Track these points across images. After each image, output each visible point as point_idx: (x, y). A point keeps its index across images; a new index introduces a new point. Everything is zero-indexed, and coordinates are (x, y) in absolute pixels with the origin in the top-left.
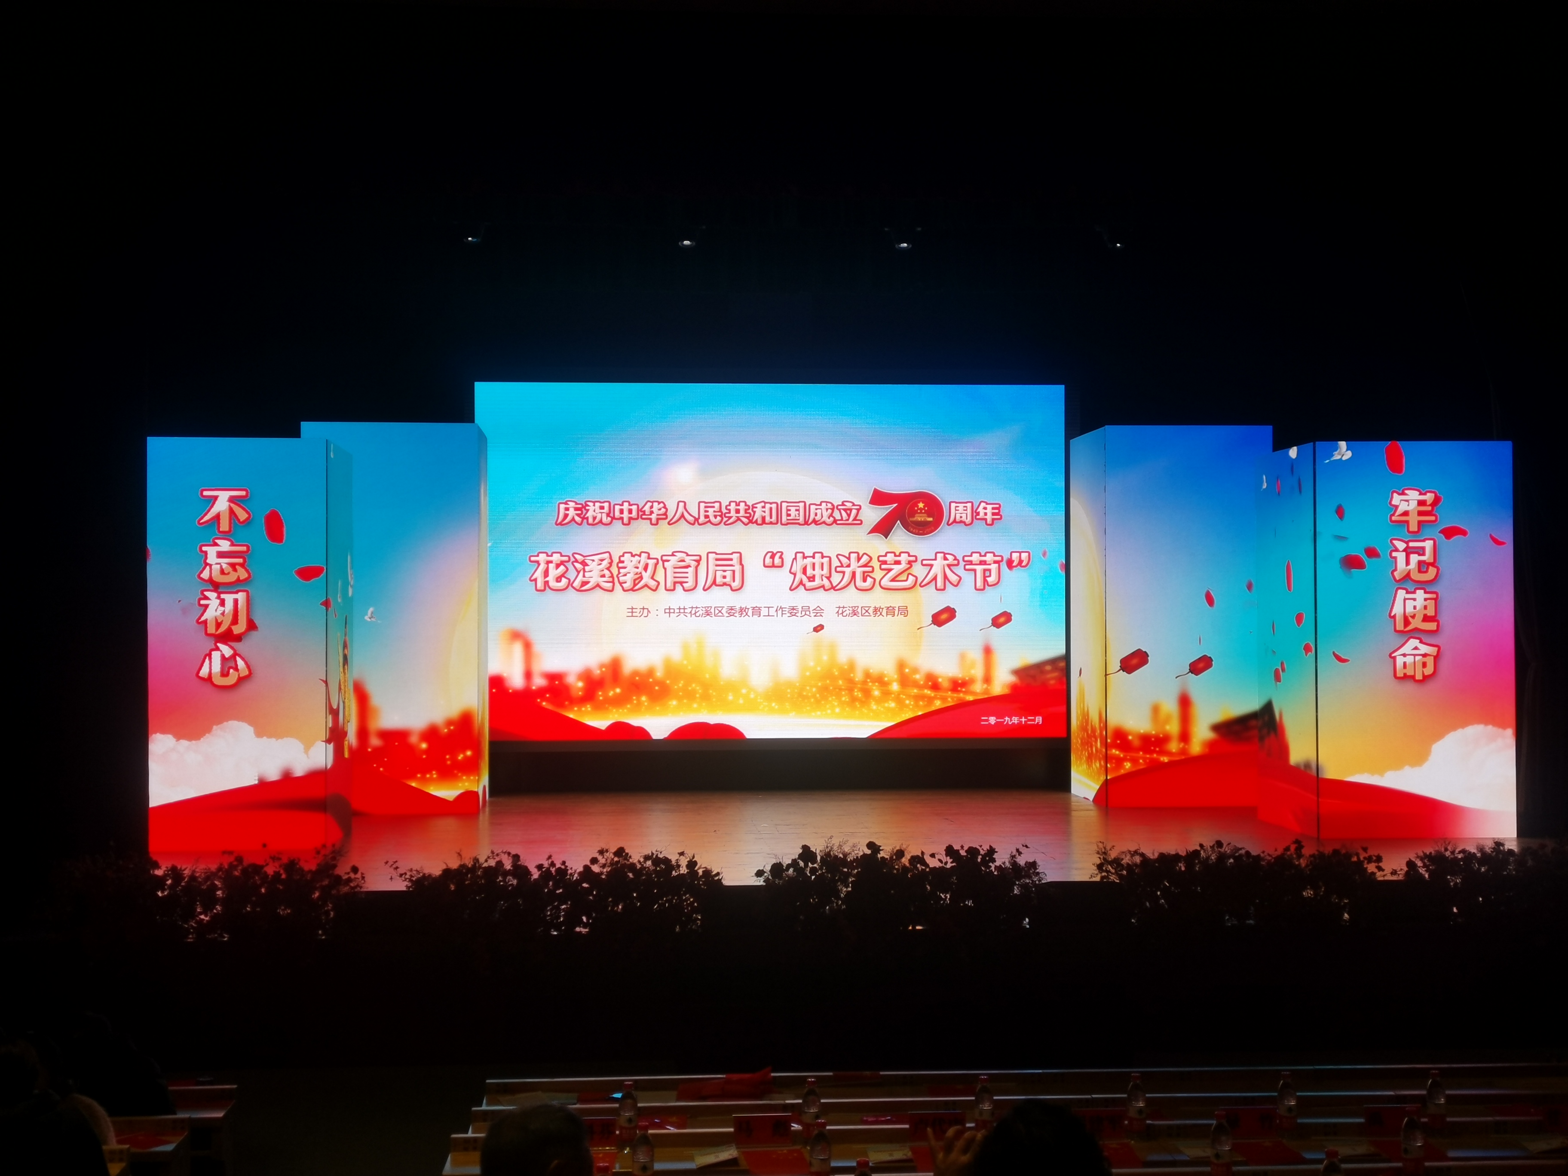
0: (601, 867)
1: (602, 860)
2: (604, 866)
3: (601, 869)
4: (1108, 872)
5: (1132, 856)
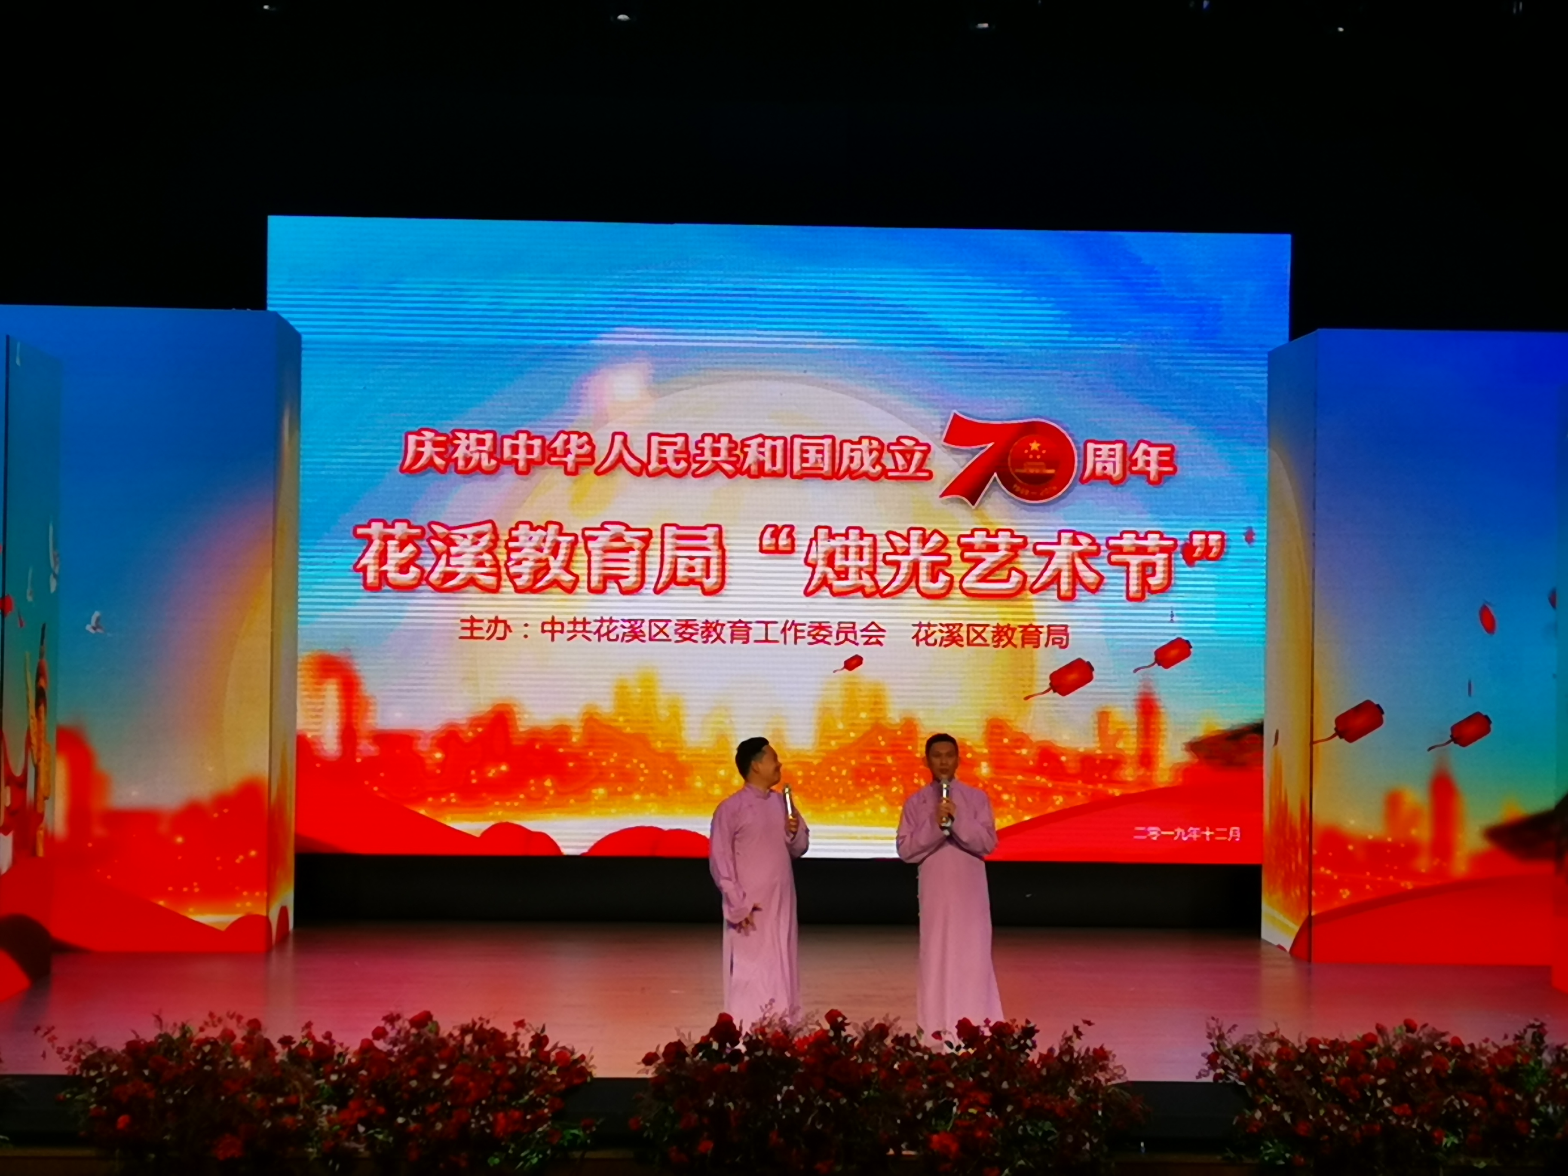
0: (390, 1043)
1: (392, 1034)
2: (394, 1043)
3: (390, 1047)
4: (1226, 1068)
5: (1264, 1042)
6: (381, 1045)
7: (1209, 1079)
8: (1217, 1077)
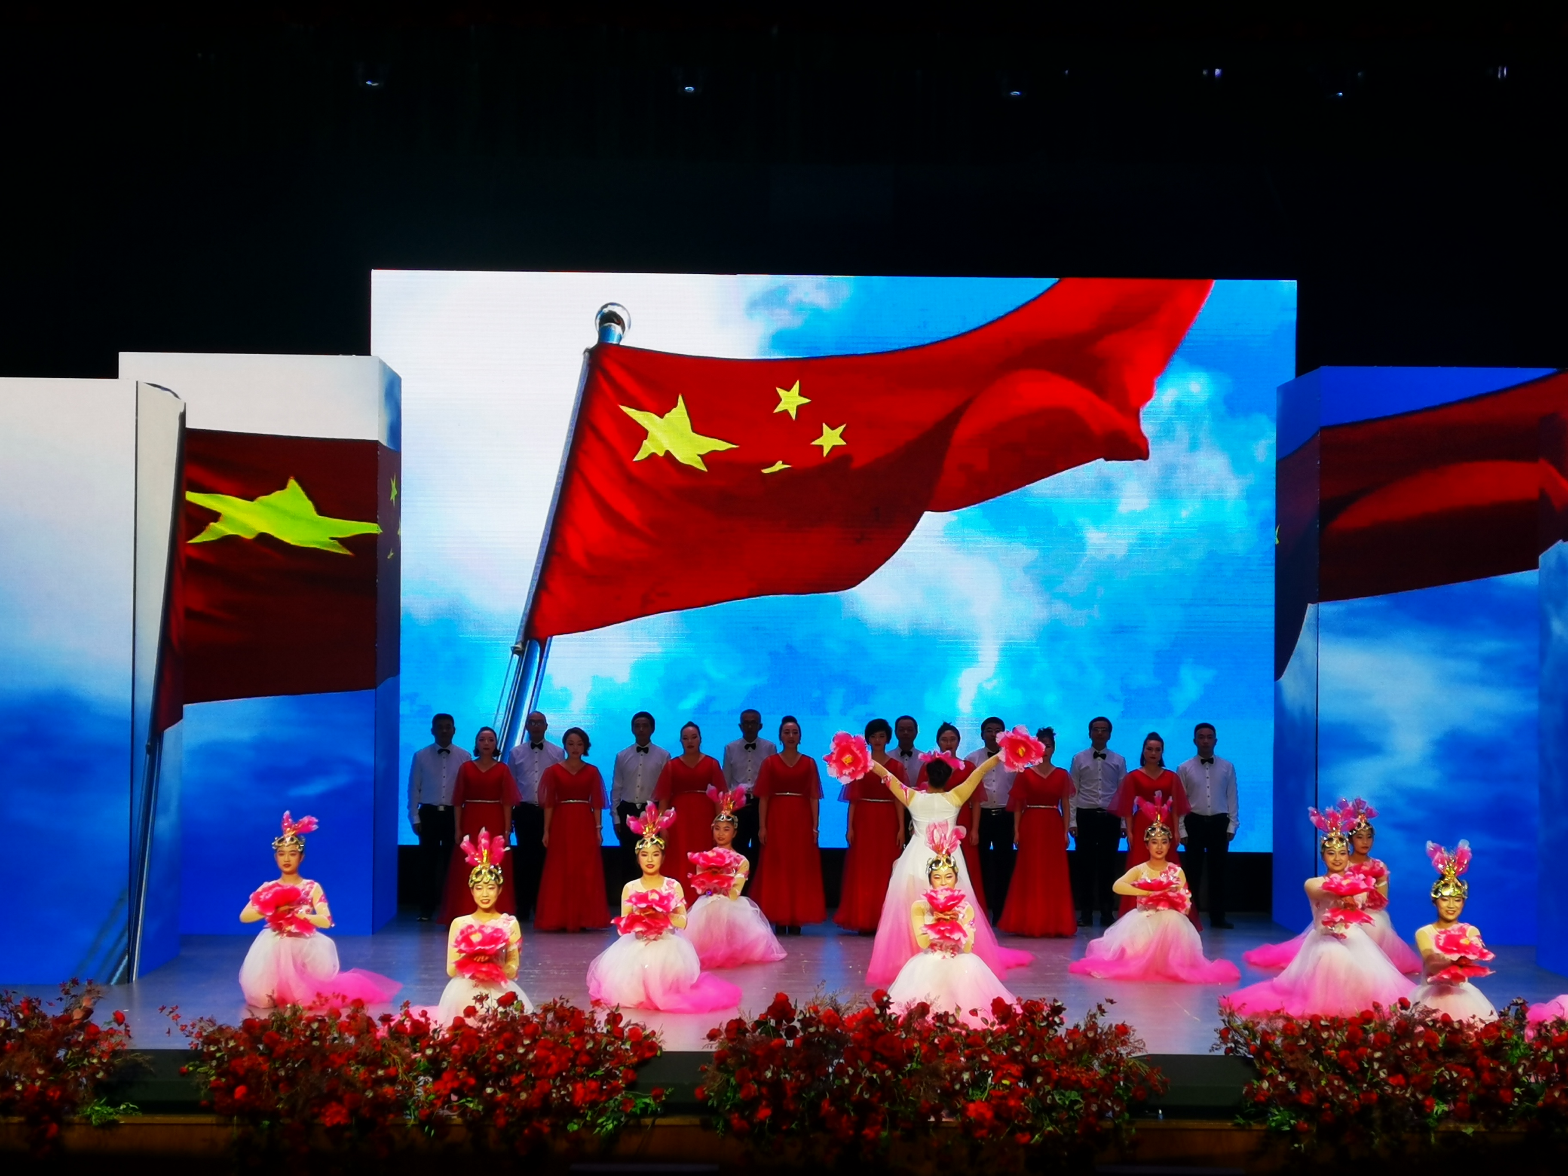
0: (480, 1021)
2: (483, 1020)
3: (480, 1024)
4: (1236, 1042)
6: (471, 1022)
7: (1221, 1052)
8: (1228, 1050)
